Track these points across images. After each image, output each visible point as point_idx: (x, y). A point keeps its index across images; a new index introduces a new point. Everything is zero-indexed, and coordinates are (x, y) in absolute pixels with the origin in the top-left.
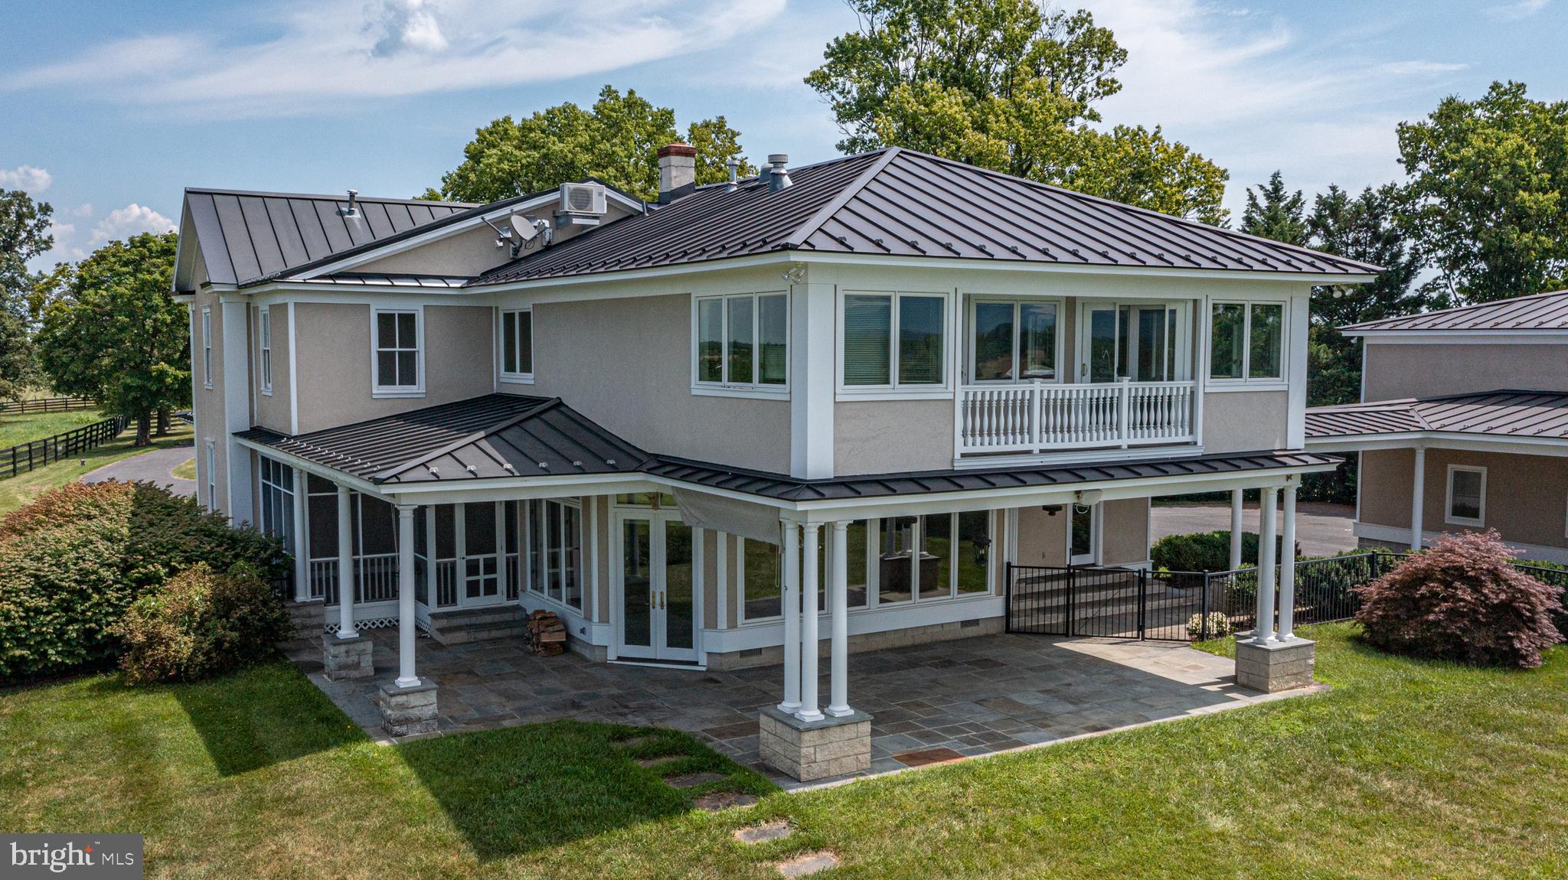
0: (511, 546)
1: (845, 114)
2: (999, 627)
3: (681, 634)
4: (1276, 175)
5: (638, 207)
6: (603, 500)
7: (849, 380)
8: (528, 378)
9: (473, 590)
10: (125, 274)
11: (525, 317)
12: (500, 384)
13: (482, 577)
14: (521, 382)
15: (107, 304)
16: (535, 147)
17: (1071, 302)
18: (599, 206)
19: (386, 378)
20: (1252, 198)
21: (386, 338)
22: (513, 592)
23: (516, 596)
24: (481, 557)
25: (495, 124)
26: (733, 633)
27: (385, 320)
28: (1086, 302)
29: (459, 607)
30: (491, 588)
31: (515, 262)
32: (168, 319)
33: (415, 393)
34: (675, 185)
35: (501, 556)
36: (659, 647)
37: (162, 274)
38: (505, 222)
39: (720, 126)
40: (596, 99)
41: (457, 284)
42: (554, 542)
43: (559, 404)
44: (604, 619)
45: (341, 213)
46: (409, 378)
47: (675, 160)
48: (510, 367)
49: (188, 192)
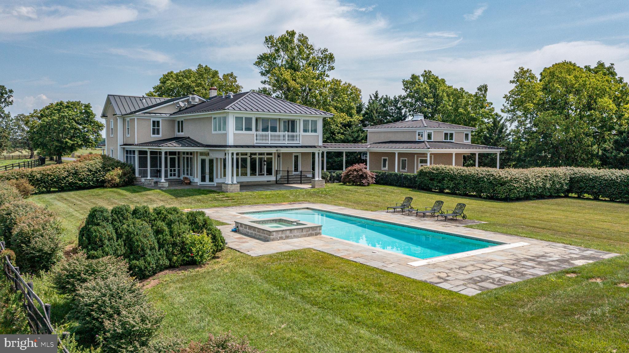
0: (179, 167)
1: (263, 74)
2: (275, 182)
3: (211, 180)
4: (377, 92)
5: (205, 100)
6: (197, 152)
7: (236, 130)
8: (182, 133)
9: (171, 175)
10: (56, 113)
11: (182, 122)
12: (176, 135)
13: (173, 173)
14: (181, 134)
15: (51, 122)
16: (180, 81)
17: (280, 119)
18: (197, 100)
19: (154, 133)
20: (371, 97)
21: (154, 126)
22: (179, 176)
23: (179, 177)
24: (173, 169)
25: (168, 73)
26: (221, 179)
27: (154, 122)
28: (282, 119)
29: (168, 178)
30: (175, 175)
31: (180, 111)
32: (69, 126)
33: (160, 137)
34: (213, 96)
35: (177, 169)
36: (207, 182)
37: (67, 113)
38: (178, 103)
39: (231, 75)
40: (197, 68)
41: (168, 115)
42: (188, 167)
43: (189, 138)
44: (197, 177)
45: (141, 100)
46: (158, 133)
47: (213, 91)
48: (179, 131)
49: (108, 95)
